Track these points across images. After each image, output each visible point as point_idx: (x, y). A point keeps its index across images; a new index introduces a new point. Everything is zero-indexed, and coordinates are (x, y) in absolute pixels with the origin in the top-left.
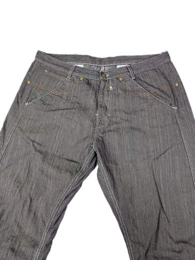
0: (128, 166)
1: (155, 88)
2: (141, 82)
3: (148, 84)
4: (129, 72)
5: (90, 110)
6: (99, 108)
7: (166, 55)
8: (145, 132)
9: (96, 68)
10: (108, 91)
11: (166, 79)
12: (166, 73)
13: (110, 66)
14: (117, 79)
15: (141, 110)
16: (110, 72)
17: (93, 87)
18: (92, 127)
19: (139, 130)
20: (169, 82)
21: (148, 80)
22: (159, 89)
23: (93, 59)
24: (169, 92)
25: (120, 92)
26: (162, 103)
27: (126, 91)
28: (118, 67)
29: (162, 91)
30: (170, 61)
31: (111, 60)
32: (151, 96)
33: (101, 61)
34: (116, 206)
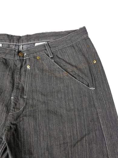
0: (44, 153)
1: (72, 65)
2: (58, 60)
3: (66, 62)
4: (46, 50)
5: (6, 92)
6: (15, 90)
7: (83, 31)
8: (61, 116)
9: (14, 47)
10: (26, 70)
11: (84, 56)
12: (84, 50)
13: (29, 44)
14: (35, 57)
15: (58, 92)
16: (28, 50)
17: (11, 68)
18: (5, 114)
19: (55, 113)
20: (86, 59)
21: (66, 58)
22: (76, 67)
23: (10, 38)
24: (87, 71)
25: (37, 71)
26: (79, 84)
27: (42, 70)
28: (36, 44)
29: (80, 70)
30: (88, 36)
31: (28, 38)
32: (67, 76)
33: (19, 39)
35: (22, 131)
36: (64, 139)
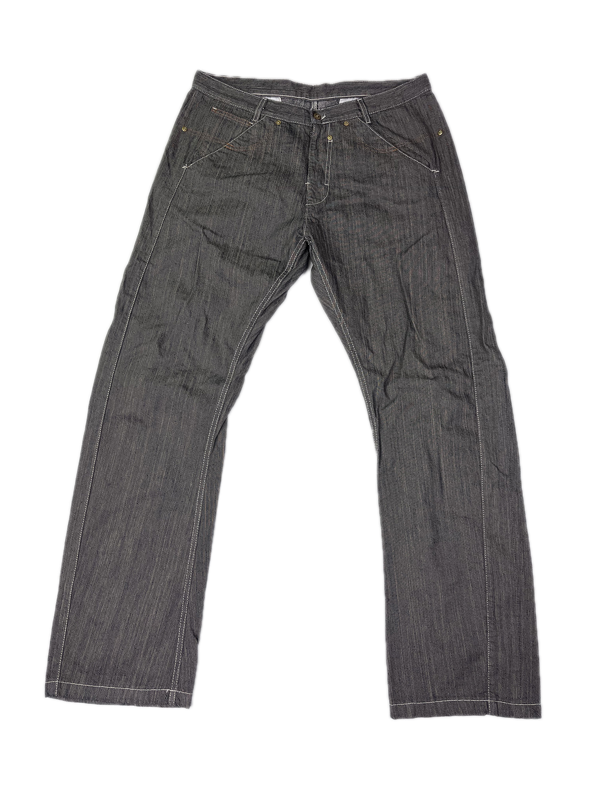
0: (360, 264)
1: (404, 138)
2: (380, 129)
3: (393, 132)
4: (360, 110)
5: (296, 175)
6: (311, 172)
7: (423, 80)
8: (386, 211)
9: (303, 104)
10: (325, 144)
11: (424, 123)
12: (424, 112)
13: (328, 100)
14: (341, 123)
15: (381, 176)
16: (328, 110)
17: (300, 138)
18: (300, 204)
19: (378, 208)
20: (427, 128)
21: (393, 126)
22: (410, 141)
23: (297, 88)
24: (427, 145)
25: (344, 143)
26: (415, 163)
27: (355, 144)
28: (342, 101)
29: (416, 144)
30: (430, 90)
31: (327, 89)
32: (397, 152)
33: (311, 91)
34: (342, 322)
35: (326, 231)
36: (390, 243)
